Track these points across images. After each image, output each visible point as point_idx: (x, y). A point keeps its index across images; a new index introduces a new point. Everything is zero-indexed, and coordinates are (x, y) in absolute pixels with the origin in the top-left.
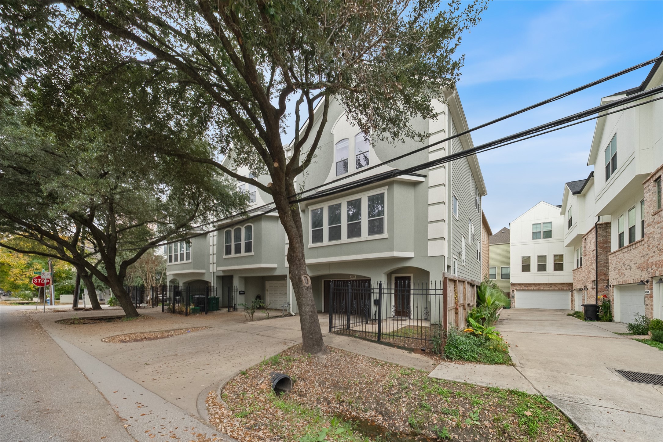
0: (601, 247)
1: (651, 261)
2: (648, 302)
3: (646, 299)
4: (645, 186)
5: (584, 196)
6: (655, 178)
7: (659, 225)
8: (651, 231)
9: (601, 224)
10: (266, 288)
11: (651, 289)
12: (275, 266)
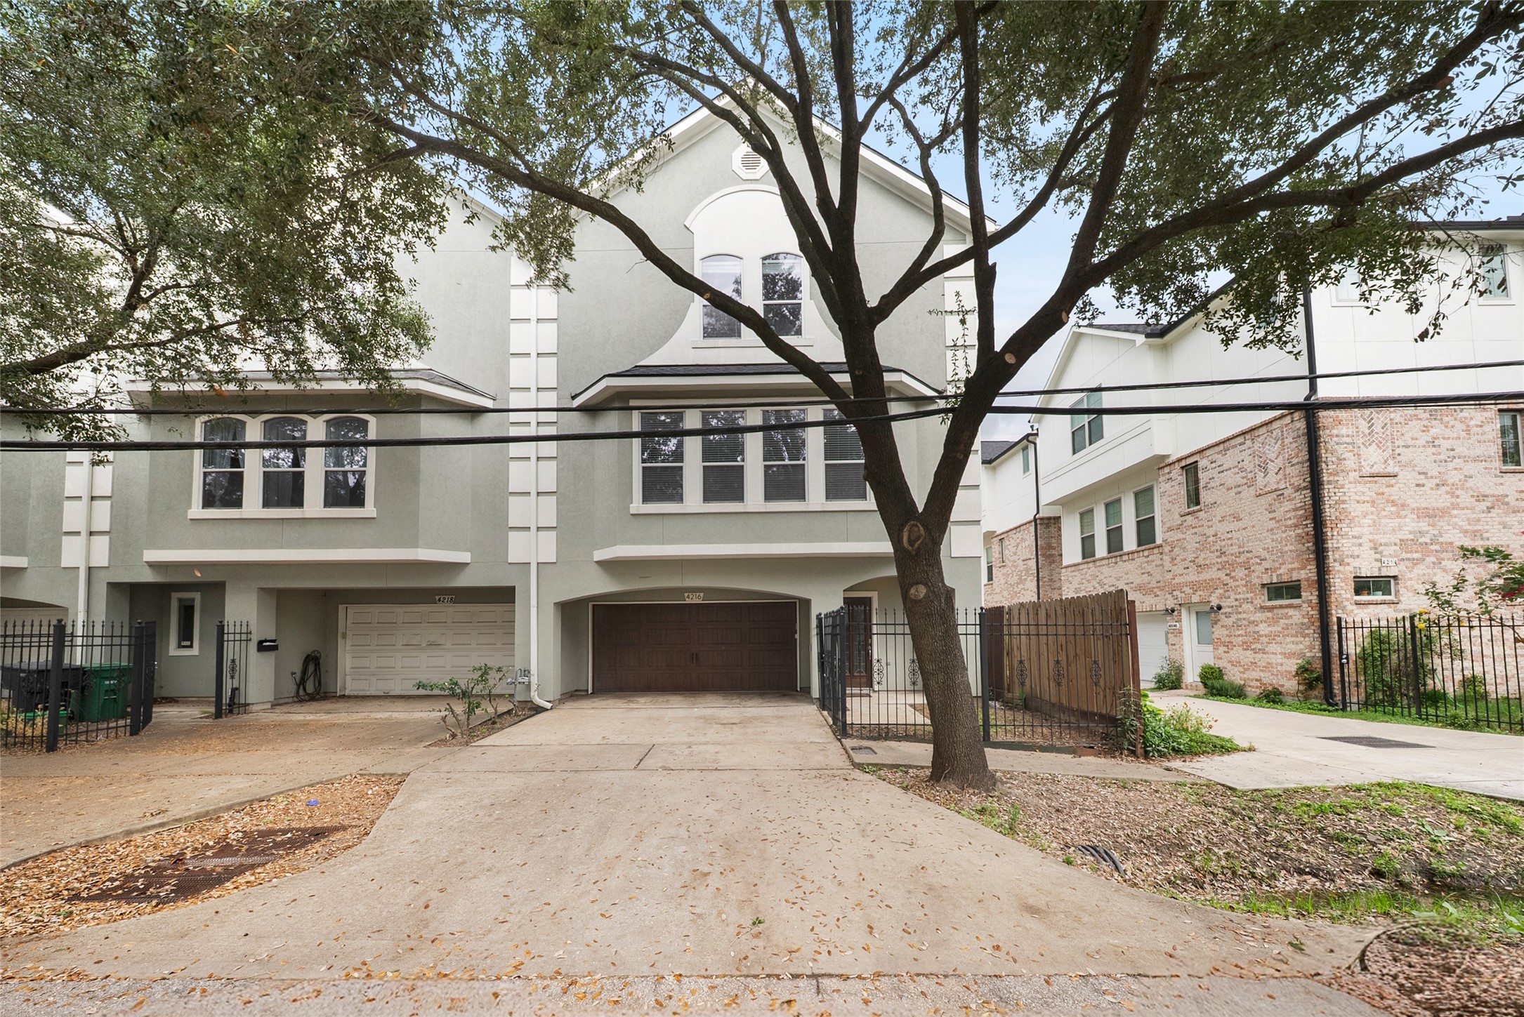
0: (1043, 555)
1: (1177, 580)
2: (1172, 639)
3: (1170, 635)
4: (1161, 472)
5: (994, 469)
6: (1183, 463)
7: (1196, 530)
8: (1177, 538)
9: (1042, 519)
10: (341, 629)
11: (1179, 621)
12: (464, 557)
